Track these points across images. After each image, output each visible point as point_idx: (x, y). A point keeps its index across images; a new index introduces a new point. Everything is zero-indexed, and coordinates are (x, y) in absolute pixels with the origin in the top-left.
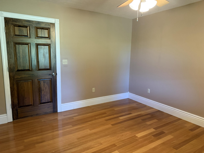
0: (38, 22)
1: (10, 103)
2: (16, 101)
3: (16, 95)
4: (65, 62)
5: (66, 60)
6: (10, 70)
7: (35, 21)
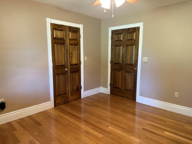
0: (128, 28)
1: (110, 83)
2: (112, 83)
3: (113, 79)
4: (146, 59)
5: (147, 58)
6: (111, 62)
7: (126, 29)
